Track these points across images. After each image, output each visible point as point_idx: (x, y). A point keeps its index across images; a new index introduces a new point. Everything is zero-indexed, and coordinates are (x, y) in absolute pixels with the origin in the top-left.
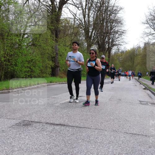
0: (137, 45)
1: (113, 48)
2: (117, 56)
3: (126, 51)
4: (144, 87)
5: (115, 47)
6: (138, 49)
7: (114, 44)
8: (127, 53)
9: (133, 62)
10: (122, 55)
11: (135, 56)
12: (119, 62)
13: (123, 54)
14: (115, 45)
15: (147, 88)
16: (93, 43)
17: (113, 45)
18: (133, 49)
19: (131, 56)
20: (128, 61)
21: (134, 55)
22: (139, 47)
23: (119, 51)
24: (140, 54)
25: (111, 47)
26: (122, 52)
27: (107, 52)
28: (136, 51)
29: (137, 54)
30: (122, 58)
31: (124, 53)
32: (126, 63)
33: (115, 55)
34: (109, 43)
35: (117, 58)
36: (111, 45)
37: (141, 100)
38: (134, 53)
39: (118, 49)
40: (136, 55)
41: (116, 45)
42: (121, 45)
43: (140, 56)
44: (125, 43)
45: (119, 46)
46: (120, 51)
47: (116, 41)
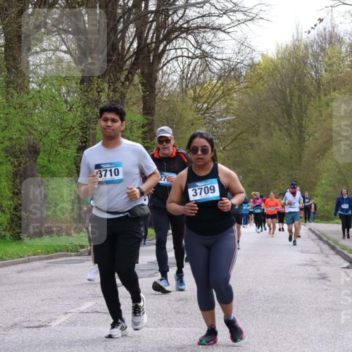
0: (320, 26)
2: (196, 99)
3: (252, 66)
5: (183, 46)
6: (323, 49)
7: (174, 23)
8: (261, 77)
9: (301, 129)
10: (227, 93)
11: (310, 95)
13: (232, 83)
14: (180, 30)
17: (171, 33)
18: (296, 47)
19: (284, 98)
20: (269, 126)
21: (302, 89)
22: (331, 39)
23: (207, 66)
24: (336, 83)
25: (159, 42)
26: (230, 73)
27: (137, 79)
28: (310, 60)
29: (319, 82)
30: (227, 111)
31: (237, 78)
32: (253, 139)
33: (184, 91)
34: (142, 21)
35: (198, 110)
36: (157, 30)
38: (301, 78)
39: (198, 52)
40: (312, 89)
41: (188, 30)
42: (219, 29)
43: (336, 94)
44: (240, 16)
45: (209, 35)
46: (216, 66)
47: (187, 6)
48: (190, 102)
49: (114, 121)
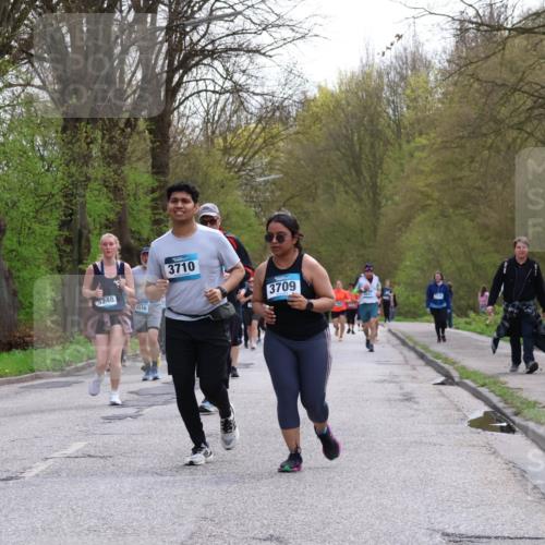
0: (399, 46)
1: (192, 86)
2: (227, 151)
3: (305, 103)
4: (479, 410)
5: (205, 79)
6: (403, 78)
7: (193, 44)
8: (317, 118)
9: (375, 189)
10: (270, 141)
11: (387, 143)
12: (250, 201)
13: (277, 128)
14: (204, 53)
15: (508, 411)
16: (6, 49)
17: (185, 59)
18: (366, 76)
19: (351, 146)
20: (330, 186)
21: (376, 134)
22: (415, 63)
23: (241, 105)
24: (423, 125)
25: (172, 72)
26: (275, 113)
27: (142, 124)
28: (386, 93)
29: (398, 124)
30: (271, 167)
31: (285, 120)
32: (308, 206)
33: (210, 140)
35: (230, 167)
36: (170, 55)
37: (463, 530)
38: (374, 118)
39: (228, 85)
40: (389, 133)
41: (213, 54)
42: (257, 51)
43: (423, 141)
44: (286, 33)
45: (243, 60)
46: (254, 103)
47: (210, 19)
48: (219, 155)
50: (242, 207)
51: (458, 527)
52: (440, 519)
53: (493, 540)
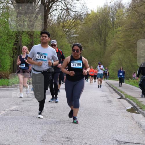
1: (55, 7)
2: (63, 27)
3: (87, 15)
4: (130, 107)
6: (116, 10)
8: (90, 20)
10: (76, 25)
11: (110, 28)
12: (69, 42)
13: (79, 21)
15: (138, 108)
18: (105, 8)
20: (92, 39)
21: (107, 26)
22: (120, 6)
23: (69, 14)
24: (120, 24)
25: (49, 3)
26: (78, 17)
28: (111, 14)
29: (113, 23)
30: (76, 32)
31: (81, 19)
32: (85, 45)
33: (59, 23)
35: (64, 31)
38: (106, 21)
39: (65, 8)
40: (110, 26)
43: (120, 28)
45: (70, 1)
46: (72, 14)
48: (61, 28)
49: (46, 37)
50: (66, 43)
51: (121, 139)
52: (116, 136)
53: (130, 144)
